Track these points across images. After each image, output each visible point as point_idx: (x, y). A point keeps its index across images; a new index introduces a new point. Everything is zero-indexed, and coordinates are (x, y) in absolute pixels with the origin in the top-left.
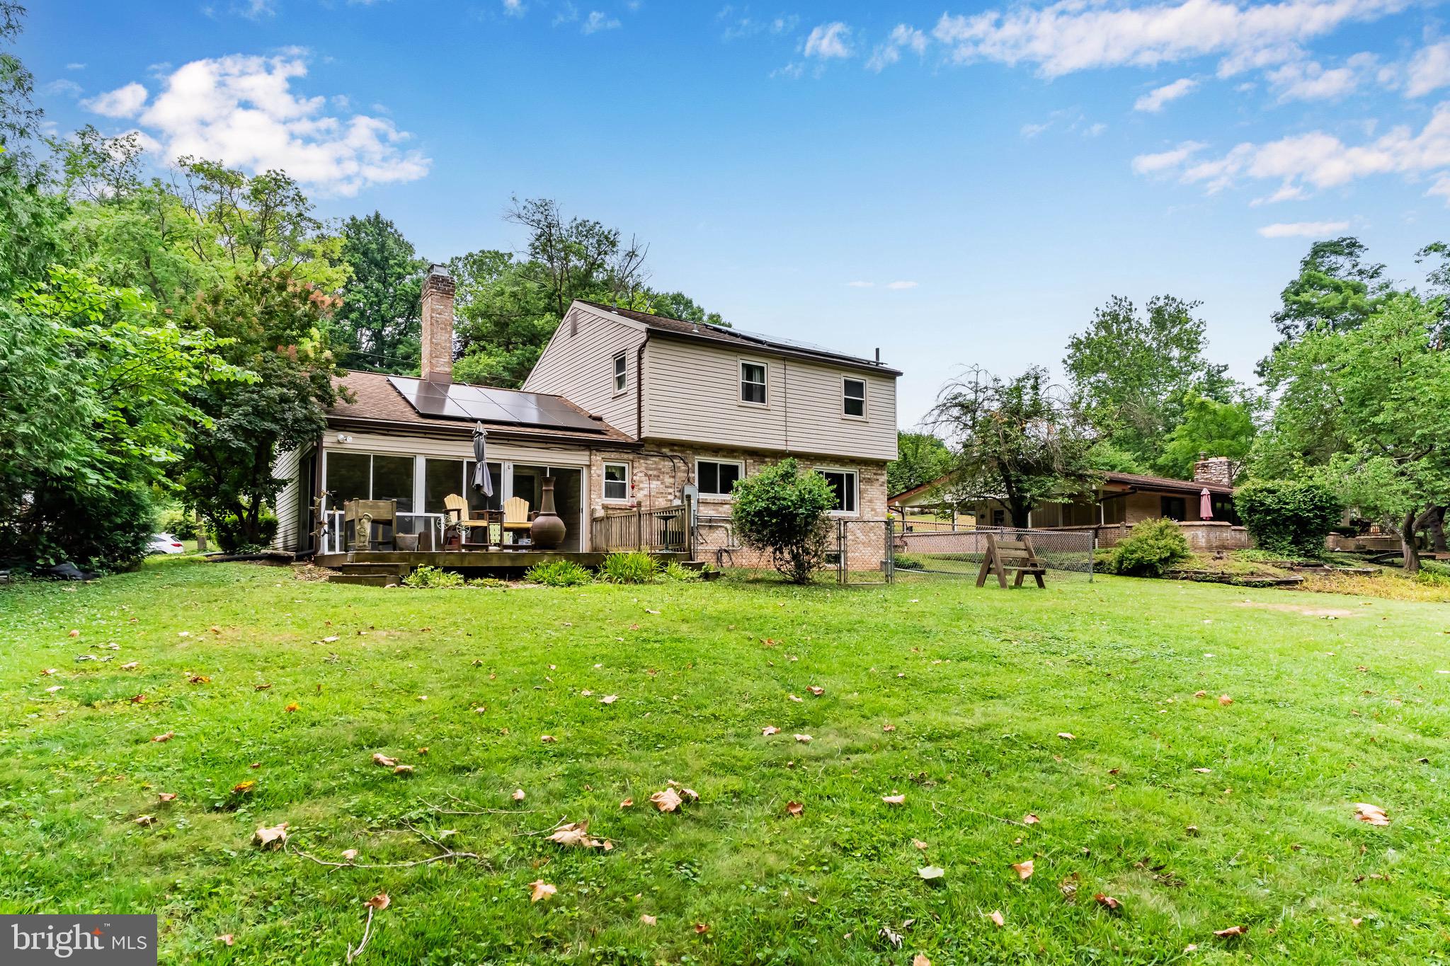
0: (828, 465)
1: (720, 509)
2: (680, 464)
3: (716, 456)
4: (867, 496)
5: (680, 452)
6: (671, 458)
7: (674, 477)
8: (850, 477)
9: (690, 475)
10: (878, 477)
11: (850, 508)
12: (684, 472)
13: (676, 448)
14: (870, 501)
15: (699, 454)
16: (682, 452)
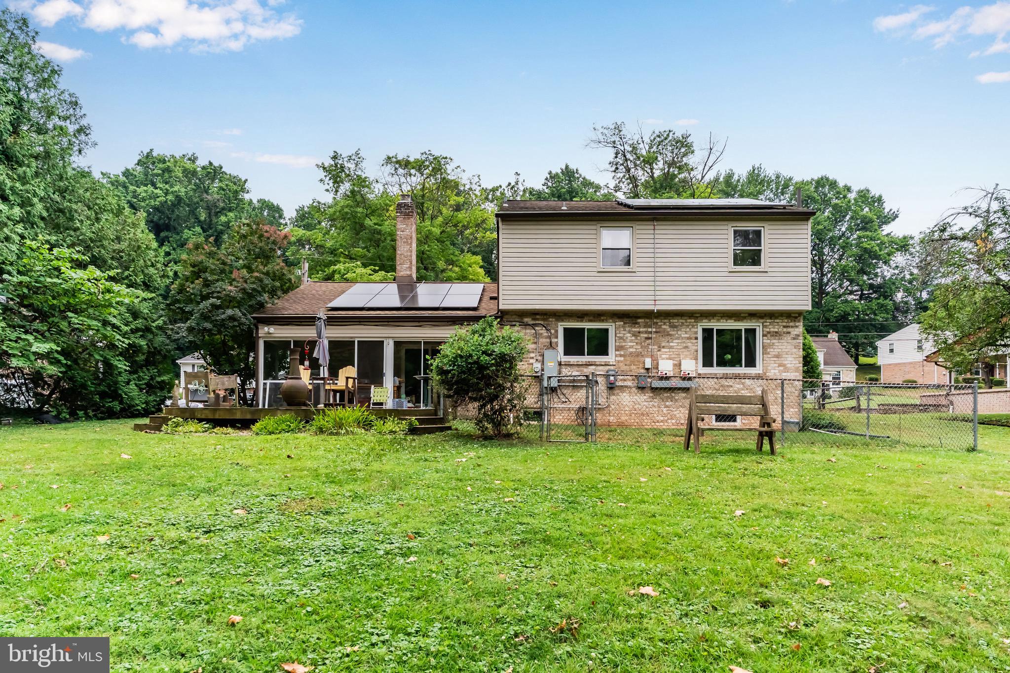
0: (718, 321)
1: (585, 370)
2: (543, 332)
3: (582, 321)
4: (772, 351)
5: (543, 320)
6: (533, 326)
7: (535, 343)
8: (751, 332)
9: (554, 340)
10: (789, 330)
11: (751, 363)
12: (546, 337)
13: (538, 317)
14: (778, 356)
15: (563, 321)
16: (544, 320)
